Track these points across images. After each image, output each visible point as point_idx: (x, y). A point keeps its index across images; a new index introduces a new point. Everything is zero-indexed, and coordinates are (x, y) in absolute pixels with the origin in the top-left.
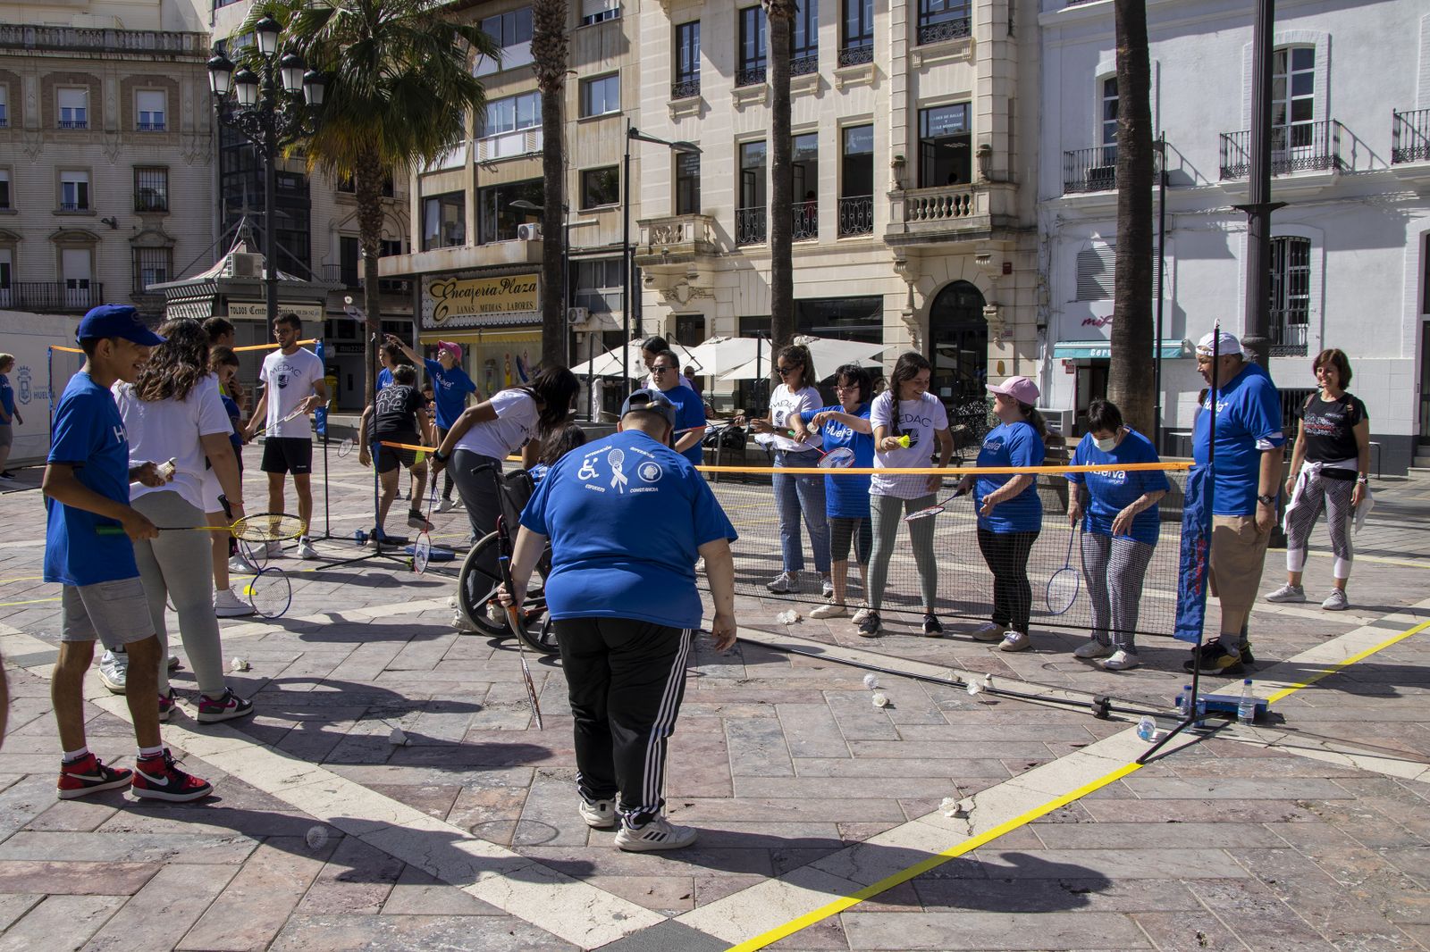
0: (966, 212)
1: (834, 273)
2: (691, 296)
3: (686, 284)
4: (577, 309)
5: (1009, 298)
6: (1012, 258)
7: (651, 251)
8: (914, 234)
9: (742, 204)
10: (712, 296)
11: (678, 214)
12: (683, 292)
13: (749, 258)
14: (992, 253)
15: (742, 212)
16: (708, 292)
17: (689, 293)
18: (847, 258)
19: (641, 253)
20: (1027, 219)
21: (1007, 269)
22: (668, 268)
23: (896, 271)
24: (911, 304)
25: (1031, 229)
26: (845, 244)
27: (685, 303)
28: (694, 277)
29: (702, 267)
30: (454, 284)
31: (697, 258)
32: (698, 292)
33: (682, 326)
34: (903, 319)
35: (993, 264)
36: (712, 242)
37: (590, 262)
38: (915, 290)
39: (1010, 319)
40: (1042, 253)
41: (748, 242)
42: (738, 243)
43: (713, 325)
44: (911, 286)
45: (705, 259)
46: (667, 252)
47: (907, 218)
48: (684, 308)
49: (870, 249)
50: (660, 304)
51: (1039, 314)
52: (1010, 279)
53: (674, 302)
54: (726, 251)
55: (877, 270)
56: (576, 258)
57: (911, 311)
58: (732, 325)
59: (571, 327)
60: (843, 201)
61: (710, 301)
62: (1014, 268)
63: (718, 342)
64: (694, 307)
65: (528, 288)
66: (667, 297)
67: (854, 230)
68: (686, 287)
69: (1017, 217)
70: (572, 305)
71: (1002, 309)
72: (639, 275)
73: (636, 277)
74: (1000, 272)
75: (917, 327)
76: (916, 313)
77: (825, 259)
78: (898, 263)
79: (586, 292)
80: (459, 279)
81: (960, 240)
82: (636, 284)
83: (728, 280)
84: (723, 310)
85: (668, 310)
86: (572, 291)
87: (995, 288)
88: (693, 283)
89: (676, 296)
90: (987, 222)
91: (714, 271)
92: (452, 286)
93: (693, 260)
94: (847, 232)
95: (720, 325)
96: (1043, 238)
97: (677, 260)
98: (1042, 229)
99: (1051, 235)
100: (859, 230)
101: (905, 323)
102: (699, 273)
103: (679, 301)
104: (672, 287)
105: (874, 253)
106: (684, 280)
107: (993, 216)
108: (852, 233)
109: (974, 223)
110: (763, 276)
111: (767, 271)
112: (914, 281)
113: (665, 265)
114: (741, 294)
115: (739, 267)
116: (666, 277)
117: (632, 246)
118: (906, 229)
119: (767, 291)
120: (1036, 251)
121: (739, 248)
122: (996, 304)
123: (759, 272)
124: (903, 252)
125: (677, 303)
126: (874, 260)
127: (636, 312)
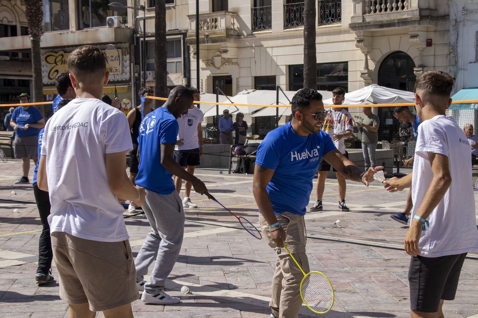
0: (403, 8)
2: (223, 64)
3: (219, 56)
4: (148, 72)
5: (430, 61)
6: (432, 36)
7: (197, 35)
8: (369, 23)
9: (255, 5)
10: (237, 63)
11: (213, 11)
12: (218, 61)
13: (261, 39)
14: (419, 33)
15: (255, 10)
16: (234, 61)
17: (222, 62)
19: (190, 36)
20: (442, 11)
21: (429, 43)
22: (208, 46)
23: (357, 46)
24: (367, 66)
25: (445, 17)
26: (323, 29)
27: (219, 68)
28: (226, 51)
29: (230, 45)
30: (62, 55)
31: (227, 39)
32: (228, 61)
33: (217, 82)
34: (361, 76)
35: (420, 41)
36: (237, 29)
38: (369, 58)
40: (452, 32)
41: (260, 29)
42: (254, 29)
43: (238, 82)
44: (366, 55)
45: (232, 40)
46: (208, 36)
47: (364, 13)
48: (218, 71)
49: (339, 32)
50: (203, 69)
51: (450, 71)
52: (432, 49)
53: (212, 68)
54: (245, 34)
55: (344, 46)
57: (366, 71)
58: (250, 82)
61: (235, 67)
62: (433, 42)
63: (248, 93)
64: (224, 71)
65: (113, 58)
66: (207, 64)
67: (328, 20)
68: (220, 58)
69: (436, 10)
70: (144, 70)
71: (425, 69)
73: (186, 52)
74: (424, 45)
75: (370, 81)
76: (370, 72)
78: (358, 41)
79: (152, 61)
80: (65, 52)
81: (398, 26)
82: (186, 56)
83: (245, 53)
84: (244, 72)
86: (144, 61)
87: (422, 56)
88: (225, 56)
89: (213, 64)
90: (417, 13)
91: (237, 48)
92: (61, 57)
93: (225, 41)
94: (324, 22)
95: (242, 82)
96: (453, 23)
97: (214, 41)
98: (452, 17)
99: (458, 20)
100: (332, 20)
101: (362, 79)
102: (228, 49)
103: (215, 67)
104: (210, 58)
105: (342, 36)
106: (218, 53)
107: (421, 10)
108: (328, 22)
109: (408, 15)
110: (269, 50)
111: (272, 47)
112: (368, 52)
113: (206, 44)
114: (256, 62)
115: (254, 45)
116: (206, 51)
117: (183, 32)
118: (364, 20)
119: (272, 60)
120: (448, 31)
121: (254, 33)
122: (422, 66)
123: (266, 48)
124: (362, 34)
125: (214, 68)
126: (342, 40)
127: (187, 74)
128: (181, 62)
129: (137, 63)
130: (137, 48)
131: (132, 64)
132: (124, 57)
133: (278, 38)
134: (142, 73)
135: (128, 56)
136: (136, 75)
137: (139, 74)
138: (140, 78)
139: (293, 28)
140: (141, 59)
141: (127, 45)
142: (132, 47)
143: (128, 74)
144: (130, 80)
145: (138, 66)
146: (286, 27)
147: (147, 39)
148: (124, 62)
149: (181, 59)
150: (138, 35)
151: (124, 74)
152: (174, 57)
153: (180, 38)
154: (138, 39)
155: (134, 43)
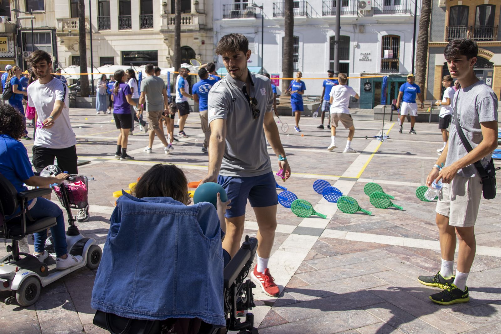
0: (190, 23)
1: (139, 42)
3: (77, 44)
4: (28, 52)
5: (204, 52)
6: (204, 39)
7: (63, 31)
8: (171, 30)
9: (99, 15)
11: (72, 17)
12: (76, 47)
13: (104, 35)
14: (199, 37)
15: (99, 18)
18: (144, 37)
20: (209, 26)
21: (203, 43)
23: (164, 42)
24: (169, 54)
25: (211, 30)
26: (145, 32)
27: (77, 51)
33: (75, 60)
34: (167, 59)
35: (199, 41)
38: (170, 49)
39: (204, 60)
40: (215, 38)
41: (103, 29)
42: (99, 29)
43: (89, 60)
44: (169, 47)
46: (71, 32)
47: (168, 24)
48: (77, 53)
49: (152, 34)
50: (66, 51)
51: (214, 58)
52: (204, 46)
53: (72, 51)
54: (94, 32)
55: (155, 42)
56: (25, 31)
57: (169, 56)
58: (98, 60)
59: (24, 60)
60: (141, 16)
62: (205, 42)
65: (2, 43)
66: (69, 48)
67: (146, 27)
69: (206, 25)
70: (24, 50)
71: (202, 56)
72: (56, 40)
73: (54, 41)
74: (201, 44)
75: (171, 62)
76: (171, 57)
77: (135, 37)
78: (165, 40)
79: (30, 45)
81: (188, 32)
82: (54, 43)
83: (95, 43)
84: (94, 54)
85: (70, 54)
86: (24, 45)
87: (199, 49)
89: (73, 49)
90: (198, 27)
96: (215, 33)
97: (75, 35)
98: (215, 30)
99: (218, 32)
100: (148, 27)
101: (166, 60)
104: (71, 45)
105: (154, 36)
106: (76, 42)
107: (200, 25)
108: (145, 28)
109: (193, 27)
110: (109, 42)
111: (111, 40)
112: (170, 46)
113: (70, 37)
114: (101, 49)
115: (99, 38)
116: (68, 41)
117: (52, 28)
118: (168, 28)
119: (111, 48)
120: (212, 37)
121: (99, 31)
122: (200, 55)
123: (108, 40)
124: (167, 36)
125: (74, 51)
126: (154, 38)
127: (55, 54)
128: (51, 47)
129: (19, 46)
130: (19, 37)
131: (16, 47)
132: (10, 42)
133: (115, 35)
134: (23, 52)
135: (12, 42)
136: (19, 53)
137: (21, 53)
138: (22, 56)
139: (125, 29)
140: (22, 44)
141: (12, 34)
142: (16, 36)
143: (13, 53)
144: (15, 56)
145: (20, 48)
146: (120, 29)
147: (34, 31)
148: (10, 45)
149: (51, 45)
150: (20, 29)
151: (10, 53)
152: (45, 43)
153: (50, 32)
154: (19, 31)
155: (16, 34)
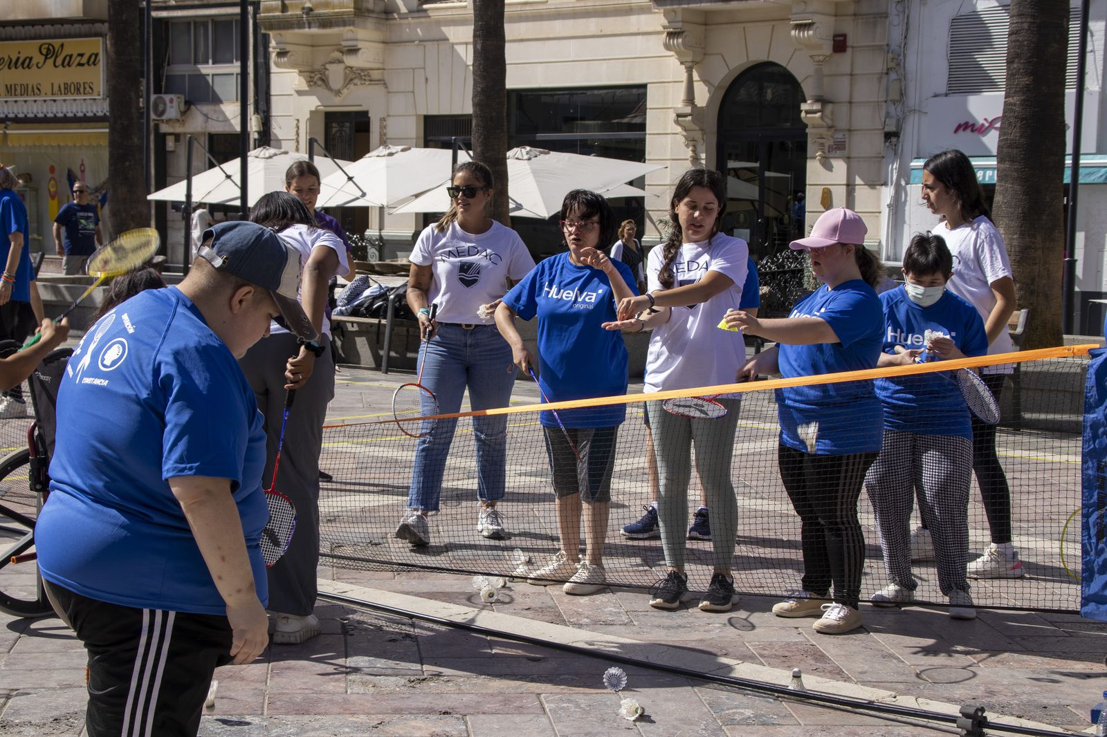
1: (572, 49)
2: (349, 81)
3: (340, 62)
4: (167, 97)
5: (841, 89)
6: (847, 26)
7: (284, 7)
10: (383, 82)
12: (336, 74)
13: (439, 23)
14: (816, 18)
16: (375, 75)
17: (346, 76)
19: (268, 10)
21: (840, 44)
22: (313, 36)
23: (667, 47)
24: (690, 98)
26: (590, 3)
27: (338, 93)
28: (354, 51)
29: (365, 36)
31: (357, 21)
32: (360, 76)
33: (335, 128)
34: (677, 122)
35: (818, 38)
37: (187, 22)
38: (696, 76)
39: (842, 124)
40: (895, 19)
43: (383, 127)
44: (689, 71)
45: (370, 23)
46: (311, 10)
48: (337, 100)
49: (628, 11)
50: (300, 93)
51: (888, 115)
52: (845, 60)
53: (323, 91)
54: (404, 10)
55: (638, 45)
56: (164, 14)
57: (688, 110)
58: (413, 128)
59: (157, 127)
61: (377, 90)
62: (850, 42)
63: (391, 154)
64: (353, 99)
65: (84, 60)
66: (311, 82)
68: (341, 66)
70: (158, 90)
71: (829, 107)
72: (266, 46)
73: (261, 49)
74: (827, 49)
75: (698, 135)
76: (697, 113)
77: (559, 27)
78: (670, 35)
79: (180, 69)
82: (261, 60)
83: (406, 57)
84: (399, 104)
85: (312, 103)
86: (158, 68)
87: (820, 75)
88: (351, 61)
89: (324, 81)
91: (384, 42)
93: (352, 23)
95: (393, 128)
97: (326, 23)
101: (679, 129)
102: (360, 45)
103: (330, 89)
104: (318, 66)
105: (633, 18)
106: (337, 55)
110: (461, 51)
111: (466, 43)
112: (695, 63)
113: (307, 31)
114: (427, 79)
115: (421, 37)
116: (308, 49)
119: (467, 76)
120: (885, 15)
121: (424, 7)
122: (823, 100)
123: (452, 44)
124: (679, 17)
125: (327, 92)
126: (633, 30)
127: (261, 104)
134: (153, 97)
152: (231, 62)
